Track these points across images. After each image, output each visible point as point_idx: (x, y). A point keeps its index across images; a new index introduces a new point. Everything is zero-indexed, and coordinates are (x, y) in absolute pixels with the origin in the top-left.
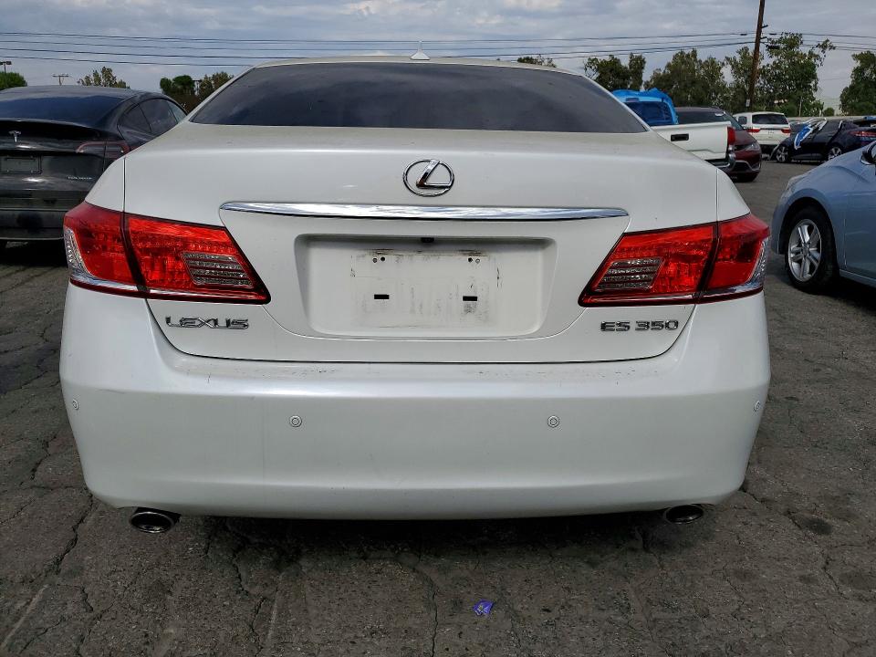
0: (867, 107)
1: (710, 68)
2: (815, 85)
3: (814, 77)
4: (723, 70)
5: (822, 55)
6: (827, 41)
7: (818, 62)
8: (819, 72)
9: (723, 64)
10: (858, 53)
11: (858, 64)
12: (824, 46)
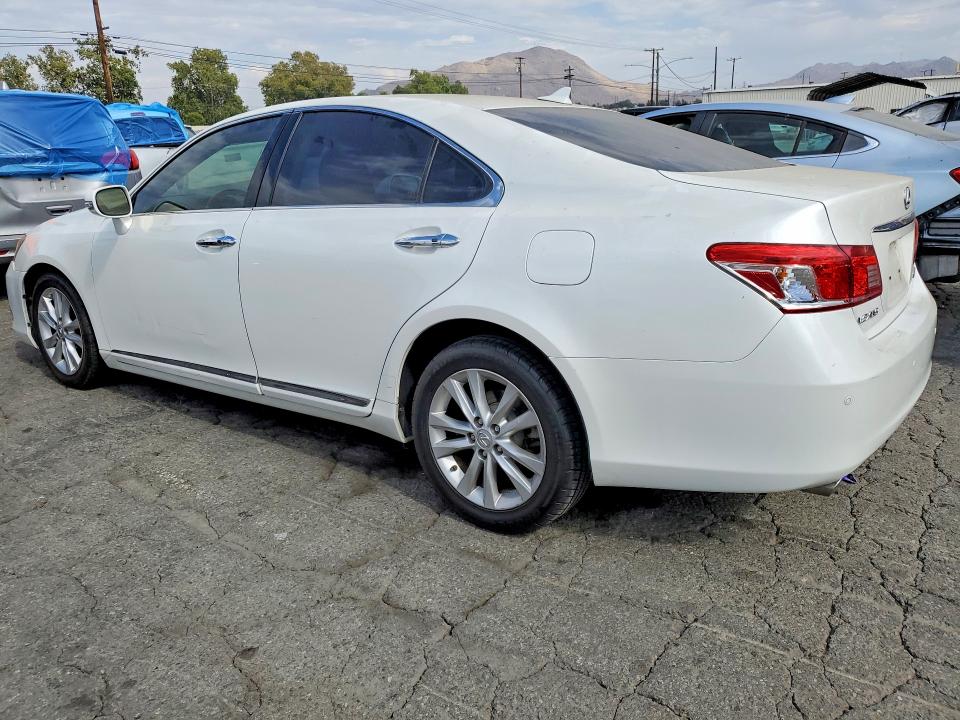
0: (196, 117)
1: (13, 68)
2: (139, 93)
3: (136, 85)
4: (29, 71)
5: (136, 62)
6: (138, 47)
7: (134, 69)
8: (138, 78)
9: (27, 63)
10: (172, 62)
11: (175, 74)
12: (136, 52)
